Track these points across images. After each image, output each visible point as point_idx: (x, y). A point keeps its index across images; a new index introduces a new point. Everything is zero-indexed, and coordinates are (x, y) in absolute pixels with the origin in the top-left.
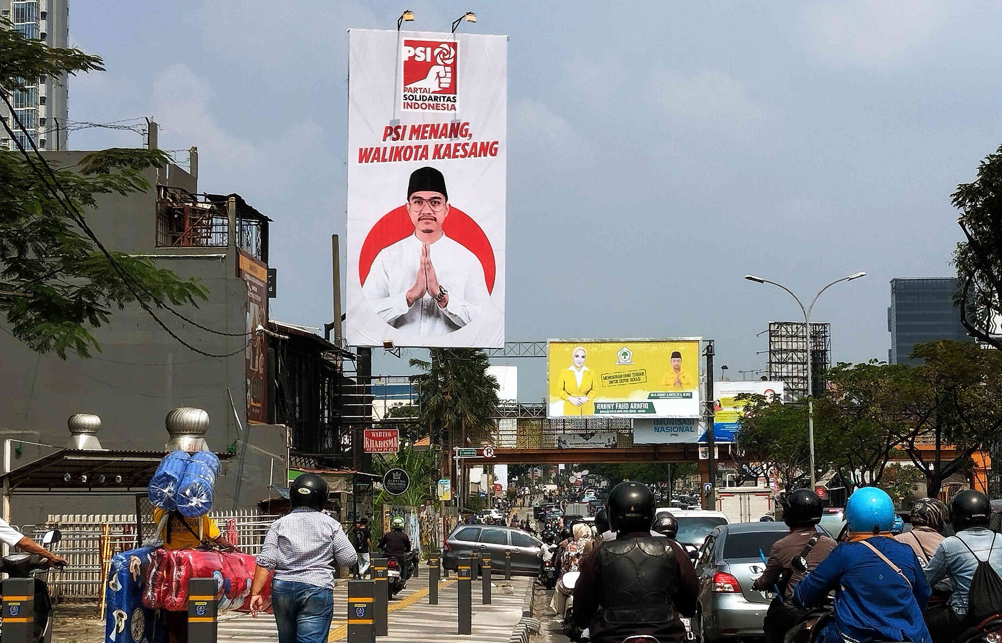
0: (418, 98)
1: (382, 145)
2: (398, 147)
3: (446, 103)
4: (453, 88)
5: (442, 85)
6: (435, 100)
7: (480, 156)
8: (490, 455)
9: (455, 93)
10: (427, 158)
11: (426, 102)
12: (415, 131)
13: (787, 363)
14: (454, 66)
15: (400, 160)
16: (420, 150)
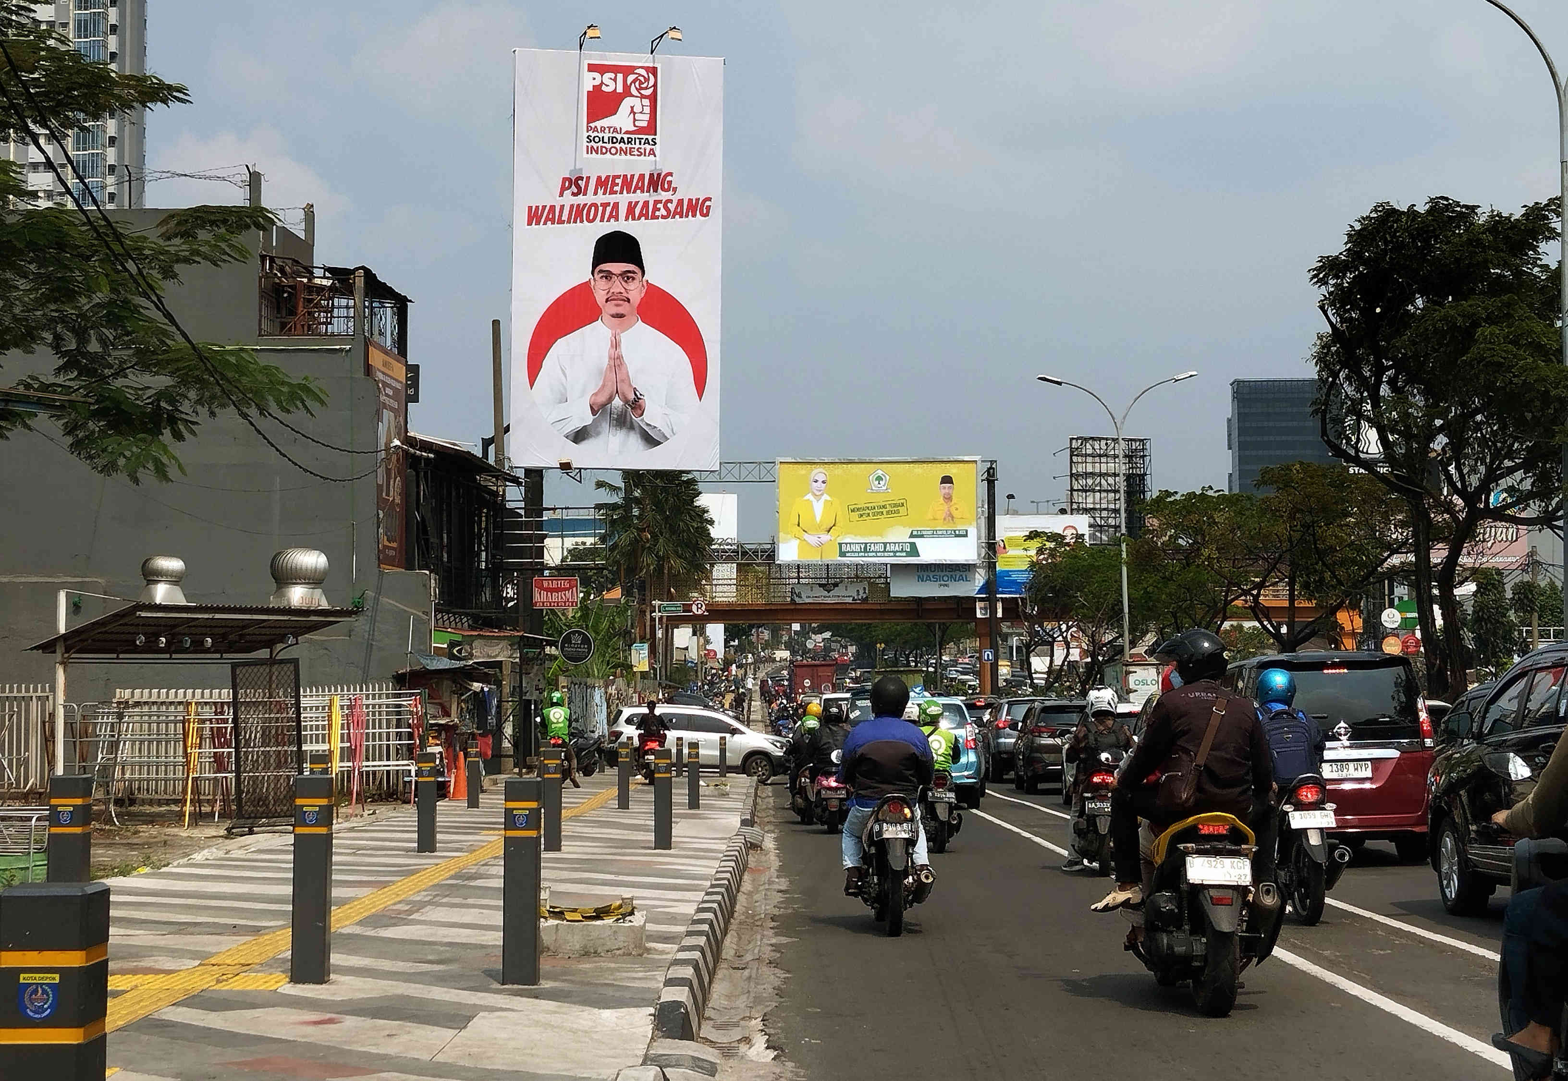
0: (606, 140)
1: (558, 202)
2: (578, 205)
3: (642, 146)
4: (652, 128)
5: (637, 123)
6: (629, 142)
7: (687, 216)
8: (700, 612)
9: (655, 135)
10: (617, 219)
11: (617, 145)
12: (604, 184)
13: (1094, 491)
14: (653, 98)
15: (581, 221)
16: (609, 209)
